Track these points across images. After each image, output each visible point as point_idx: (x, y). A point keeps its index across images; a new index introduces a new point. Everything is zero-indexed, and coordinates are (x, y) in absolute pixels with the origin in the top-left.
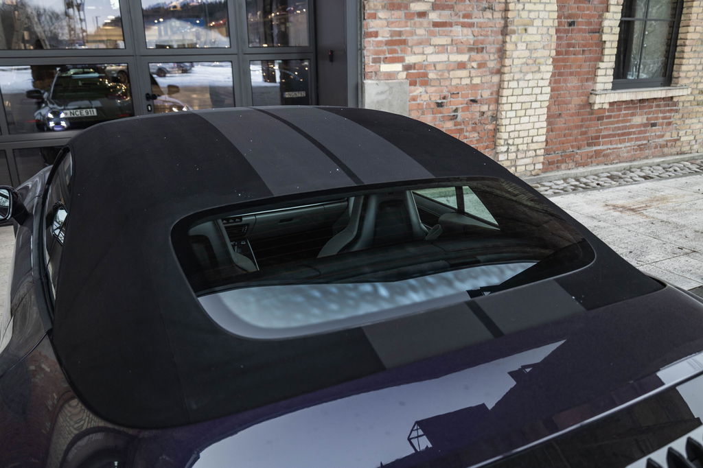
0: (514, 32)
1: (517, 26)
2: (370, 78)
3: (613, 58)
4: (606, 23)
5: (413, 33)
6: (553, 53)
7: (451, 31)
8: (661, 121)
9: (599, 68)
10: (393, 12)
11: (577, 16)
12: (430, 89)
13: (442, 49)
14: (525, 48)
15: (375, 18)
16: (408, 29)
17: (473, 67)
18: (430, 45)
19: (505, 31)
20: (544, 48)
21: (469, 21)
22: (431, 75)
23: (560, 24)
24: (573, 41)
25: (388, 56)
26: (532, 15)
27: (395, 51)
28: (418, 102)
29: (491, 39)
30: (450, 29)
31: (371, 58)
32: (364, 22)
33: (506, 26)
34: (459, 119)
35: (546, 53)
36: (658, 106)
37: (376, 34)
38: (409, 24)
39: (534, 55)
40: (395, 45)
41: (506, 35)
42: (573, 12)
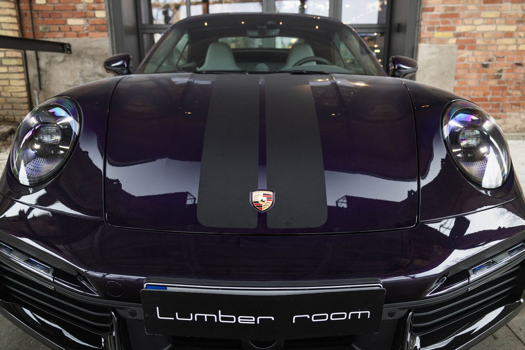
2: (425, 42)
5: (464, 9)
12: (477, 53)
13: (491, 21)
17: (520, 37)
18: (480, 18)
22: (479, 42)
25: (441, 25)
27: (448, 22)
28: (466, 62)
31: (426, 27)
34: (503, 78)
37: (432, 9)
40: (448, 18)
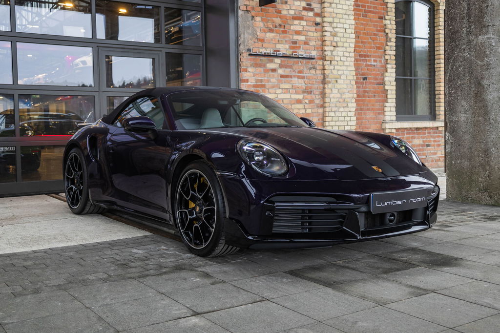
0: (329, 82)
1: (331, 79)
2: (244, 107)
3: (394, 100)
4: (386, 79)
5: (269, 81)
6: (355, 96)
7: (291, 80)
8: (433, 143)
9: (386, 106)
10: (257, 68)
11: (368, 74)
13: (287, 91)
14: (337, 92)
15: (246, 72)
16: (266, 78)
17: (306, 103)
18: (279, 88)
19: (324, 82)
20: (349, 92)
21: (302, 75)
23: (357, 78)
24: (367, 89)
26: (340, 73)
27: (258, 91)
29: (316, 86)
32: (240, 74)
33: (324, 79)
35: (351, 95)
36: (429, 133)
37: (247, 81)
38: (266, 75)
39: (344, 97)
40: (258, 87)
41: (325, 84)
42: (365, 72)
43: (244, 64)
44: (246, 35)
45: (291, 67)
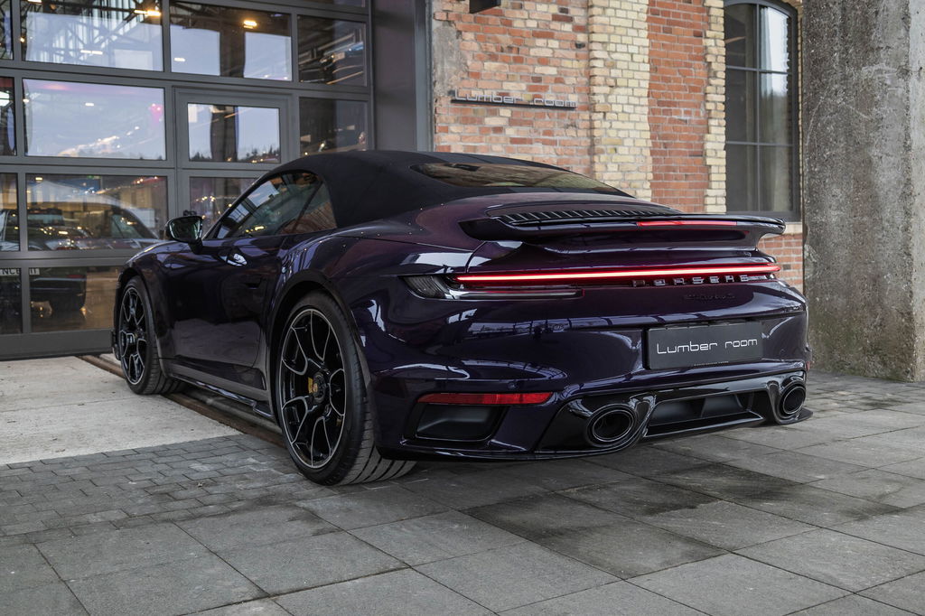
0: (602, 152)
1: (605, 145)
3: (723, 185)
4: (708, 146)
6: (651, 176)
7: (531, 148)
8: (796, 263)
9: (707, 196)
10: (466, 126)
11: (675, 138)
14: (616, 170)
15: (447, 132)
16: (483, 144)
19: (592, 151)
20: (638, 170)
21: (551, 138)
23: (654, 144)
24: (673, 165)
26: (621, 134)
29: (577, 158)
30: (530, 146)
32: (435, 136)
33: (593, 145)
35: (642, 176)
36: (789, 244)
38: (484, 139)
39: (629, 178)
41: (594, 154)
42: (669, 132)
43: (443, 118)
44: (447, 66)
45: (530, 123)
